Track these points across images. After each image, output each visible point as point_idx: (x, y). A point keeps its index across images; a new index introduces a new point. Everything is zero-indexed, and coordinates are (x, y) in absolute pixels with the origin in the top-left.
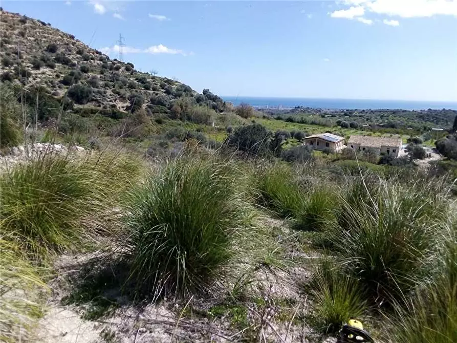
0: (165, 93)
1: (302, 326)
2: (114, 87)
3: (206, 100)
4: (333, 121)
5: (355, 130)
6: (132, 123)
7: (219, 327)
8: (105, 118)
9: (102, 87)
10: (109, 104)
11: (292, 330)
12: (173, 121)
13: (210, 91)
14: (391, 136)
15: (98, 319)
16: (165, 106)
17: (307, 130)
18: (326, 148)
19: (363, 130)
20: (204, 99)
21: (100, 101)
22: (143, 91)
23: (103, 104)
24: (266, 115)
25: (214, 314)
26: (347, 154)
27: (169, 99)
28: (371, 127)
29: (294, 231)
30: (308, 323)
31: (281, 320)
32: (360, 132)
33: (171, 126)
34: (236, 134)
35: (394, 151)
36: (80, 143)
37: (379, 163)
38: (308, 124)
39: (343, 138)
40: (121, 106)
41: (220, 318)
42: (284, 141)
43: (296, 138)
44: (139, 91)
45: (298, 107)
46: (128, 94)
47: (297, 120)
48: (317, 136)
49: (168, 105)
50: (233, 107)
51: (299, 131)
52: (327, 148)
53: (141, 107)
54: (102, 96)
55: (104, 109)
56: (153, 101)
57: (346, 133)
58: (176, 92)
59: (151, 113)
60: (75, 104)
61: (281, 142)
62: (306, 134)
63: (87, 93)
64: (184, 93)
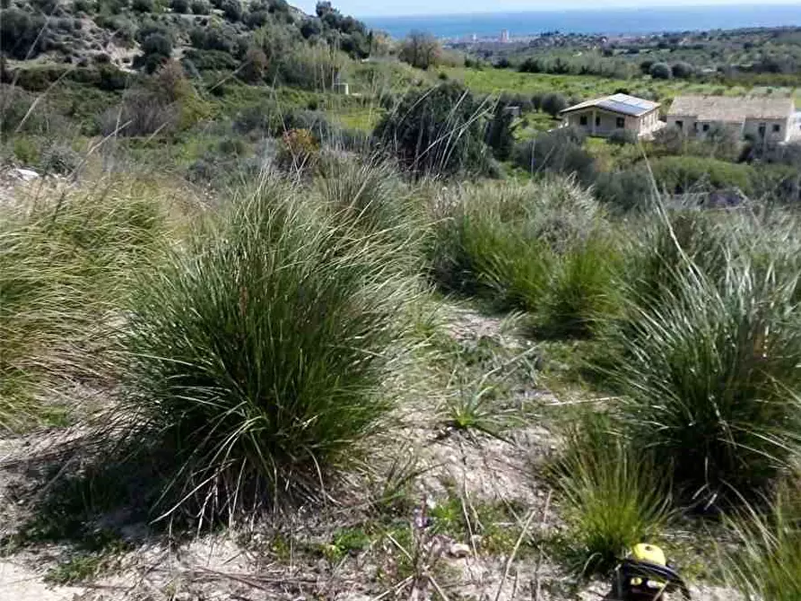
0: (224, 16)
1: (537, 562)
2: (98, 11)
3: (325, 29)
4: (633, 64)
5: (683, 84)
6: (151, 98)
7: (353, 576)
8: (84, 89)
9: (68, 12)
10: (91, 55)
11: (513, 572)
12: (249, 87)
13: (333, 6)
14: (770, 91)
15: (84, 581)
16: (228, 51)
17: (570, 89)
18: (616, 130)
19: (702, 83)
20: (320, 25)
21: (68, 48)
22: (169, 17)
23: (76, 55)
24: (472, 58)
25: (341, 549)
26: (666, 144)
27: (235, 33)
28: (723, 72)
29: (529, 343)
30: (549, 554)
31: (492, 550)
32: (696, 86)
33: (243, 98)
34: (402, 109)
35: (777, 128)
36: (26, 161)
37: (741, 160)
38: (575, 75)
39: (657, 105)
40: (121, 57)
41: (354, 556)
42: (516, 121)
43: (545, 110)
44: (160, 17)
45: (549, 34)
46: (135, 27)
47: (546, 68)
48: (596, 102)
49: (234, 48)
50: (392, 43)
51: (554, 93)
52: (620, 130)
53: (168, 57)
54: (70, 36)
55: (81, 68)
56: (196, 40)
57: (664, 91)
58: (249, 14)
59: (195, 71)
60: (9, 61)
61: (508, 124)
62: (570, 98)
63: (35, 29)
64: (269, 16)
